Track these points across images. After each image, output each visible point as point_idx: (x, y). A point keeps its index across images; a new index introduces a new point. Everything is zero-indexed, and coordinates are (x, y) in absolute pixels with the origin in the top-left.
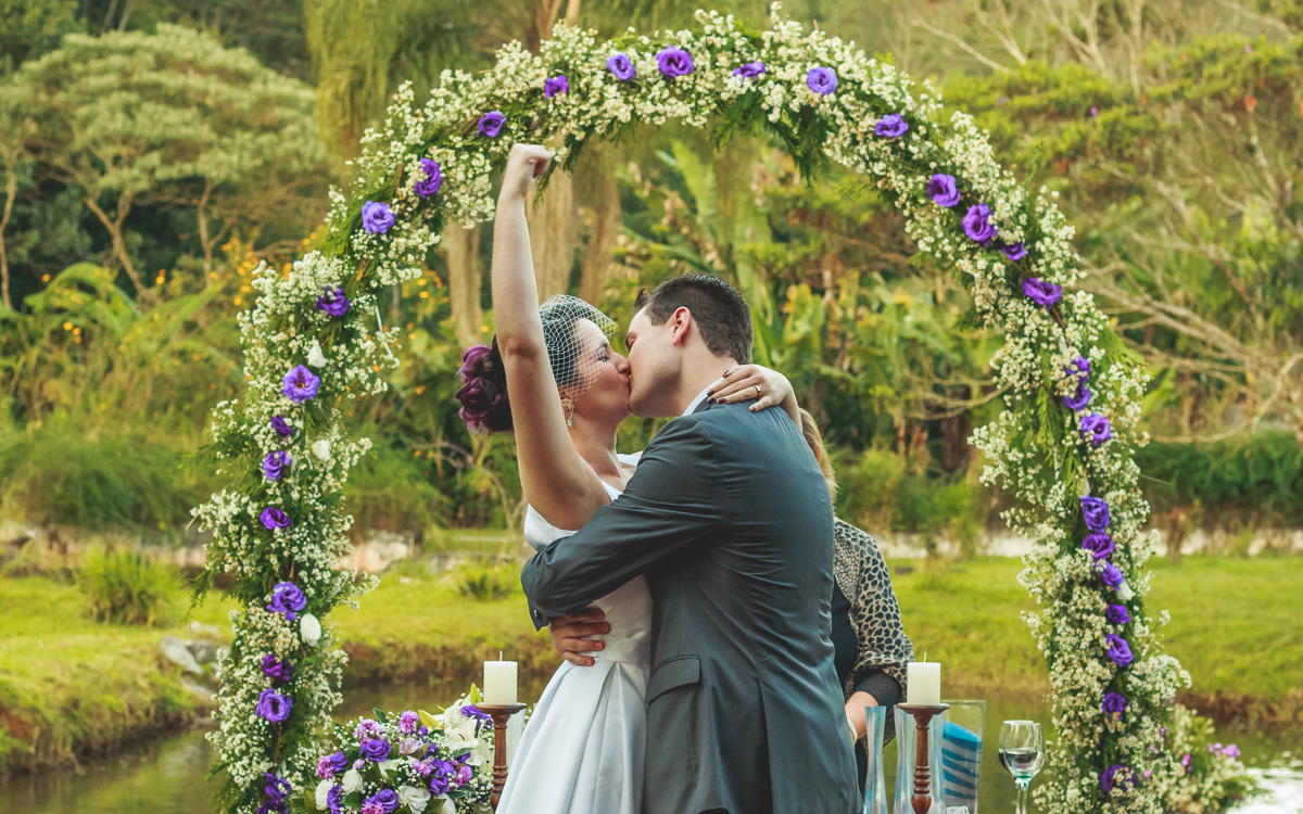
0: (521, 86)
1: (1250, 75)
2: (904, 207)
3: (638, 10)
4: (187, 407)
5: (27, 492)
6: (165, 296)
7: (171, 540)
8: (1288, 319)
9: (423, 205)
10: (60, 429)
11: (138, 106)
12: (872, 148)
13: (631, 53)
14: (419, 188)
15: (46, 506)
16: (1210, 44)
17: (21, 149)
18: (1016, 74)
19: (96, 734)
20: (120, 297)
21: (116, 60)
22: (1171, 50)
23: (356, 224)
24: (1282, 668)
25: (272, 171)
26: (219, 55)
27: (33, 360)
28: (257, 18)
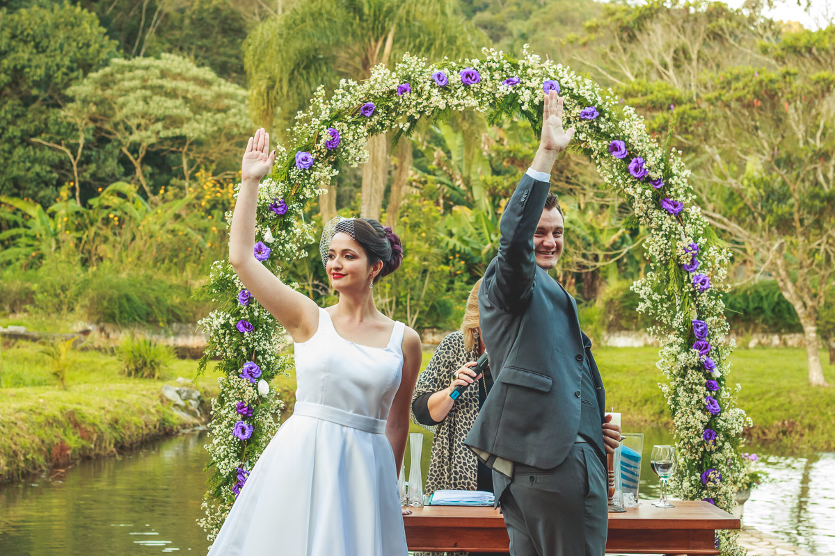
0: (385, 89)
1: (757, 88)
2: (596, 158)
3: (423, 49)
4: (175, 260)
5: (88, 304)
6: (164, 200)
7: (166, 332)
8: (775, 221)
9: (329, 154)
10: (106, 271)
11: (151, 97)
12: (579, 125)
13: (446, 71)
14: (327, 144)
15: (98, 313)
16: (735, 71)
17: (87, 120)
18: (630, 86)
19: (127, 438)
20: (140, 200)
21: (139, 73)
22: (713, 74)
23: (292, 164)
24: (770, 409)
25: (225, 134)
26: (195, 71)
27: (92, 234)
28: (215, 51)
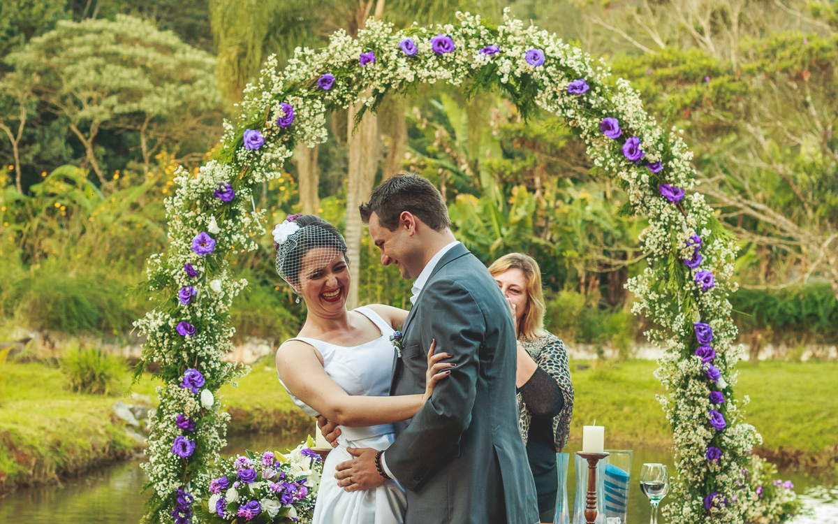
0: (345, 58)
1: (806, 57)
2: (586, 138)
3: (420, 11)
4: (132, 257)
5: (30, 309)
6: (119, 186)
7: (120, 341)
8: (828, 212)
9: (282, 132)
10: (52, 270)
11: (104, 66)
12: (566, 101)
13: (415, 38)
14: (280, 121)
15: (42, 318)
16: (782, 38)
17: (29, 93)
18: (659, 55)
19: (71, 463)
20: (91, 187)
21: (90, 37)
22: (757, 41)
23: (240, 144)
24: (821, 433)
25: (188, 109)
26: (155, 35)
27: (35, 226)
28: (180, 12)
